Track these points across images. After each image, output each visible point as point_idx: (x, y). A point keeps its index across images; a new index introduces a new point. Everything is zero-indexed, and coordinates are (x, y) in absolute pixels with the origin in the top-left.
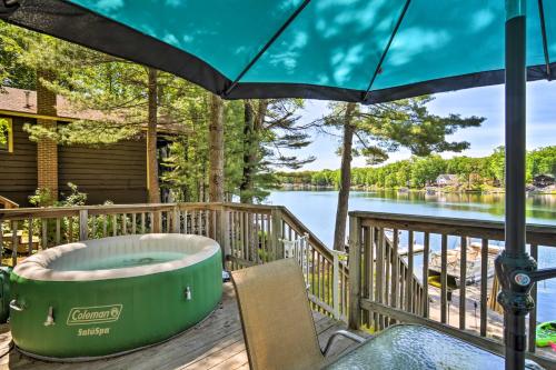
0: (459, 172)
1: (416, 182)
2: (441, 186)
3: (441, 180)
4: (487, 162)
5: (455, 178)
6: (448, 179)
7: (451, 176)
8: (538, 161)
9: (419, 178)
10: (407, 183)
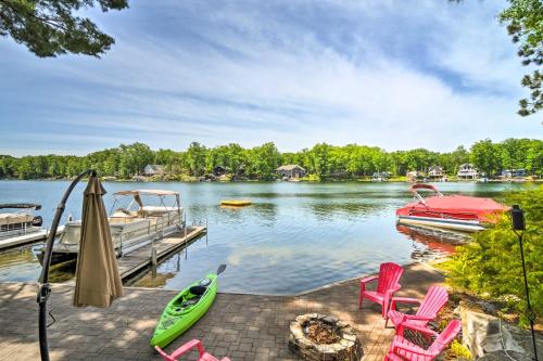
0: (165, 162)
1: (126, 172)
2: (149, 175)
3: (149, 170)
4: (185, 155)
5: (160, 169)
6: (155, 169)
7: (158, 166)
8: (216, 156)
9: (128, 167)
10: (116, 173)
